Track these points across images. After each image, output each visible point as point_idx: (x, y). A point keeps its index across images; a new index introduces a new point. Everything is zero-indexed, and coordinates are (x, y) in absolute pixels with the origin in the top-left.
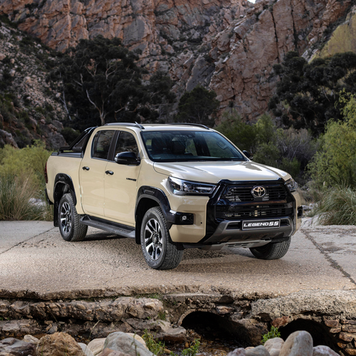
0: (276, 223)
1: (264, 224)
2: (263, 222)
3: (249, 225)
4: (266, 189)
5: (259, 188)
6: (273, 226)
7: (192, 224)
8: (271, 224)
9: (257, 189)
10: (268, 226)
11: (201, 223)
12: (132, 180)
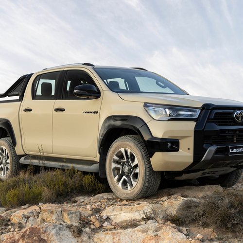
3: (234, 150)
5: (239, 112)
7: (177, 150)
9: (237, 113)
11: (189, 149)
12: (92, 113)
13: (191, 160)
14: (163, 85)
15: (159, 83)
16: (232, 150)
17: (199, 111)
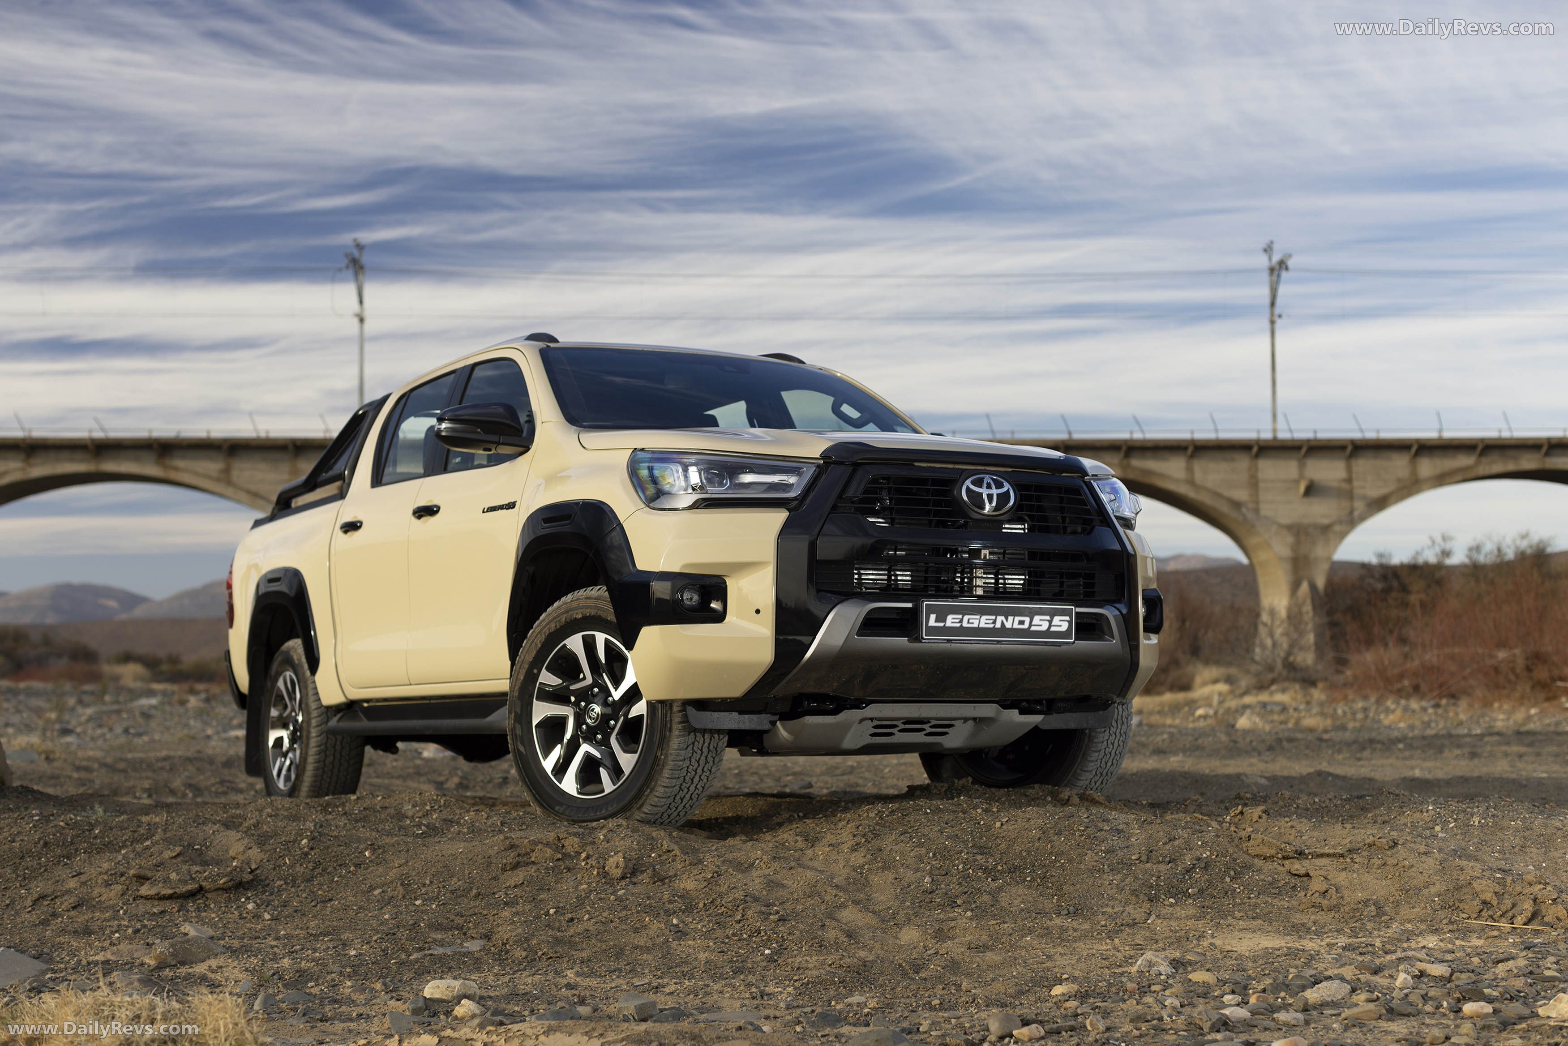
0: (1061, 624)
1: (1012, 623)
2: (1007, 613)
3: (951, 621)
4: (1017, 487)
5: (987, 479)
6: (1048, 633)
7: (719, 617)
8: (1040, 623)
9: (979, 483)
10: (1027, 633)
11: (758, 611)
12: (501, 507)
13: (765, 655)
14: (854, 414)
15: (846, 409)
16: (941, 618)
17: (809, 473)
